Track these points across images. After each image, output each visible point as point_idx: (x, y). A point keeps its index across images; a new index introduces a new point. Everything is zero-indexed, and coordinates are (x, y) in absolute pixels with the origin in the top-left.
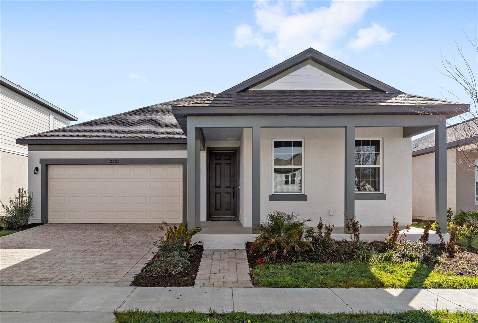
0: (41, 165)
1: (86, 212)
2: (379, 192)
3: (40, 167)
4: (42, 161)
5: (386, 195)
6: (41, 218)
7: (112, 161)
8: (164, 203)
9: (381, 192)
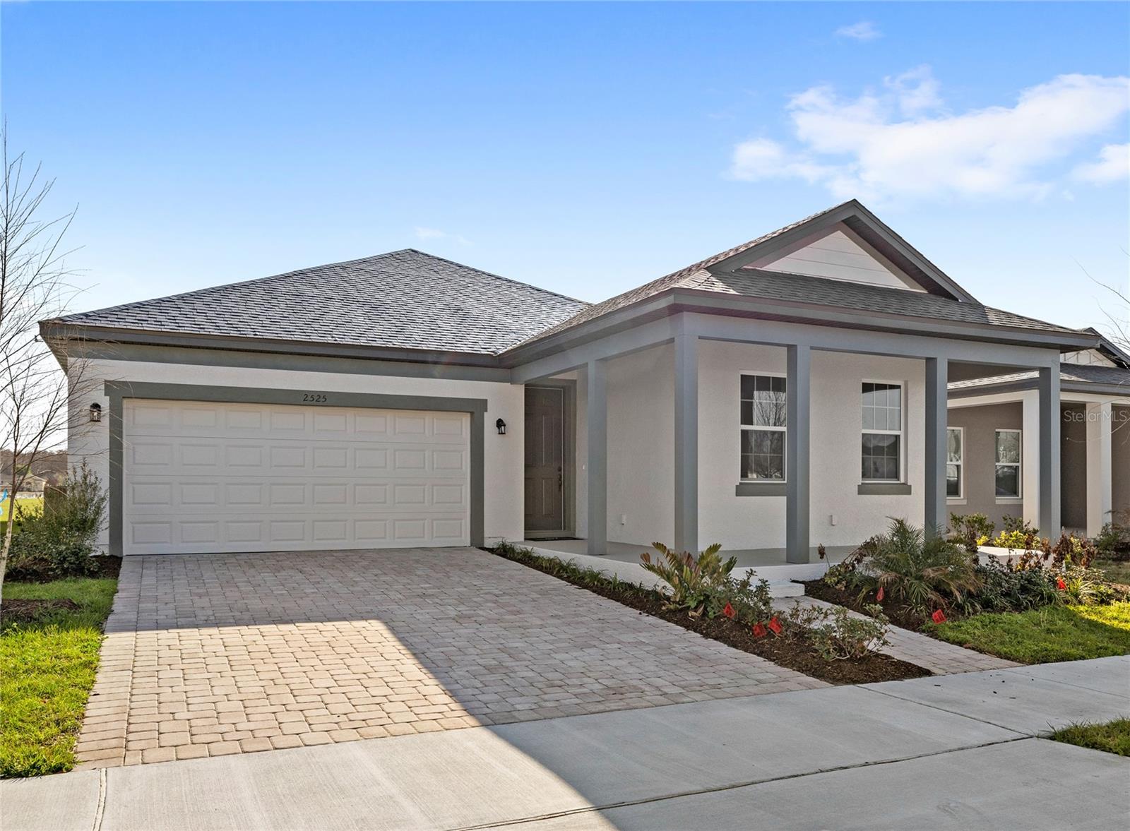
0: (108, 397)
1: (230, 524)
2: (899, 480)
3: (105, 402)
4: (111, 388)
5: (910, 486)
6: (108, 543)
7: (309, 398)
8: (426, 501)
9: (902, 480)
